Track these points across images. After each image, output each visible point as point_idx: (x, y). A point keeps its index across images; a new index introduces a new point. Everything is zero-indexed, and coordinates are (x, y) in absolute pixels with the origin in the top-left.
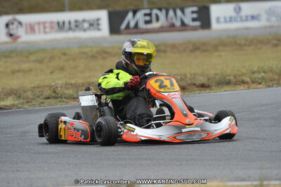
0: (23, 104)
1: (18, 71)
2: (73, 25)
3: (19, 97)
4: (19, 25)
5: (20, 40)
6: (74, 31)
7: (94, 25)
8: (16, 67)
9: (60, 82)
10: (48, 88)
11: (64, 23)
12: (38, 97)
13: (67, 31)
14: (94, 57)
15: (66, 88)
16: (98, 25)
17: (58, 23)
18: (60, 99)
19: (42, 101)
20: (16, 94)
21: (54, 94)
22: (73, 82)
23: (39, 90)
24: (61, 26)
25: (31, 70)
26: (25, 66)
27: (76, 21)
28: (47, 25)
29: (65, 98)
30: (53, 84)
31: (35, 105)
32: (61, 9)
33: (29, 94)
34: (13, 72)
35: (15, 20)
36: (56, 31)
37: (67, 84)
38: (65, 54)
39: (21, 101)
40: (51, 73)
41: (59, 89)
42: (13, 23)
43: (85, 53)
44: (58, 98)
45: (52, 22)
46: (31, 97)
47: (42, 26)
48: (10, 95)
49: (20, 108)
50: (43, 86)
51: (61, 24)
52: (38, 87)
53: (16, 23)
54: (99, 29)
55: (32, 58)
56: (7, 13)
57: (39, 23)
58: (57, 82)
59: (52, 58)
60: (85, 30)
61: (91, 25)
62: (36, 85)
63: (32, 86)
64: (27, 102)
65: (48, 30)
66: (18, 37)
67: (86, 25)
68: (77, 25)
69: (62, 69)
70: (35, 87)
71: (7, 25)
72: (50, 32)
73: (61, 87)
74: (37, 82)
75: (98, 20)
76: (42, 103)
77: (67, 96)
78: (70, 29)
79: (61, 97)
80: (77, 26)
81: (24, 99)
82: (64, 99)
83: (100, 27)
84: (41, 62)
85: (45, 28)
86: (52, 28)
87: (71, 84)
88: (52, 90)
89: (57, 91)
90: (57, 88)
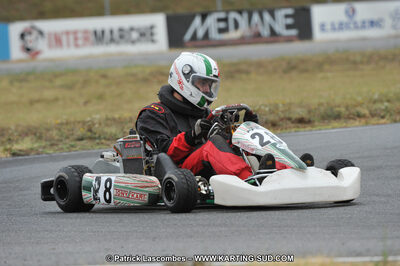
0: (44, 147)
1: (38, 101)
2: (116, 35)
3: (40, 138)
4: (40, 36)
5: (41, 57)
6: (118, 43)
7: (147, 34)
8: (35, 96)
9: (98, 116)
10: (80, 125)
11: (103, 32)
12: (67, 138)
13: (107, 44)
14: (146, 80)
15: (107, 125)
16: (152, 34)
17: (95, 33)
18: (97, 141)
19: (73, 143)
20: (35, 134)
21: (89, 134)
22: (117, 116)
23: (69, 127)
24: (99, 37)
25: (56, 100)
26: (48, 94)
27: (121, 30)
28: (80, 35)
29: (105, 138)
30: (89, 119)
31: (62, 149)
32: (99, 12)
33: (54, 133)
34: (32, 102)
35: (33, 28)
36: (93, 44)
37: (107, 119)
38: (104, 76)
39: (43, 144)
40: (86, 103)
41: (97, 126)
42: (30, 33)
43: (133, 75)
44: (95, 138)
45: (86, 32)
46: (57, 137)
47: (71, 37)
48: (27, 135)
49: (42, 153)
50: (74, 123)
51: (99, 33)
52: (67, 123)
53: (35, 34)
54: (153, 41)
55: (59, 82)
56: (22, 19)
57: (67, 33)
58: (94, 116)
59: (86, 83)
60: (133, 42)
61: (142, 35)
62: (64, 121)
63: (59, 121)
64: (52, 145)
65: (80, 42)
66: (37, 53)
67: (135, 35)
68: (122, 35)
69: (101, 97)
70: (62, 124)
71: (22, 36)
72: (84, 45)
73: (100, 124)
74: (65, 117)
75: (152, 27)
76: (72, 146)
77: (107, 137)
78: (112, 40)
79: (99, 138)
80: (121, 37)
81: (46, 140)
82: (103, 141)
83: (156, 38)
84: (70, 87)
85: (76, 39)
86: (86, 39)
87: (114, 119)
88: (86, 128)
89: (93, 129)
90: (94, 124)
